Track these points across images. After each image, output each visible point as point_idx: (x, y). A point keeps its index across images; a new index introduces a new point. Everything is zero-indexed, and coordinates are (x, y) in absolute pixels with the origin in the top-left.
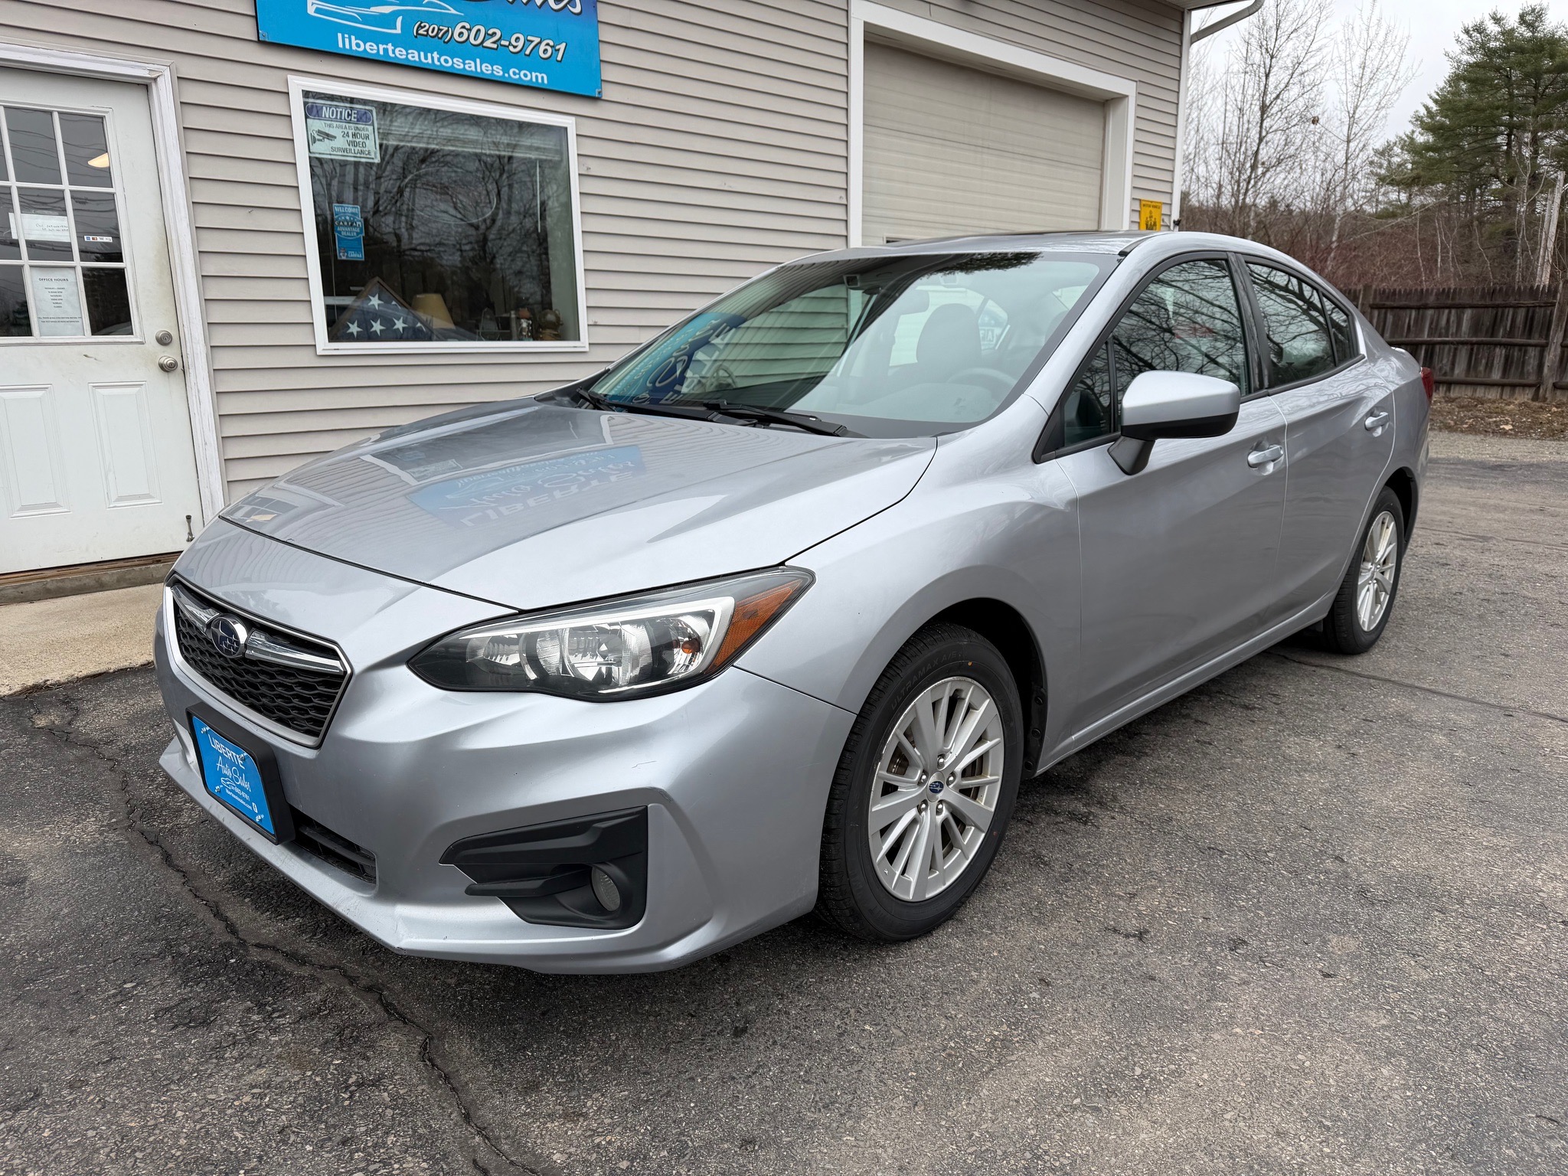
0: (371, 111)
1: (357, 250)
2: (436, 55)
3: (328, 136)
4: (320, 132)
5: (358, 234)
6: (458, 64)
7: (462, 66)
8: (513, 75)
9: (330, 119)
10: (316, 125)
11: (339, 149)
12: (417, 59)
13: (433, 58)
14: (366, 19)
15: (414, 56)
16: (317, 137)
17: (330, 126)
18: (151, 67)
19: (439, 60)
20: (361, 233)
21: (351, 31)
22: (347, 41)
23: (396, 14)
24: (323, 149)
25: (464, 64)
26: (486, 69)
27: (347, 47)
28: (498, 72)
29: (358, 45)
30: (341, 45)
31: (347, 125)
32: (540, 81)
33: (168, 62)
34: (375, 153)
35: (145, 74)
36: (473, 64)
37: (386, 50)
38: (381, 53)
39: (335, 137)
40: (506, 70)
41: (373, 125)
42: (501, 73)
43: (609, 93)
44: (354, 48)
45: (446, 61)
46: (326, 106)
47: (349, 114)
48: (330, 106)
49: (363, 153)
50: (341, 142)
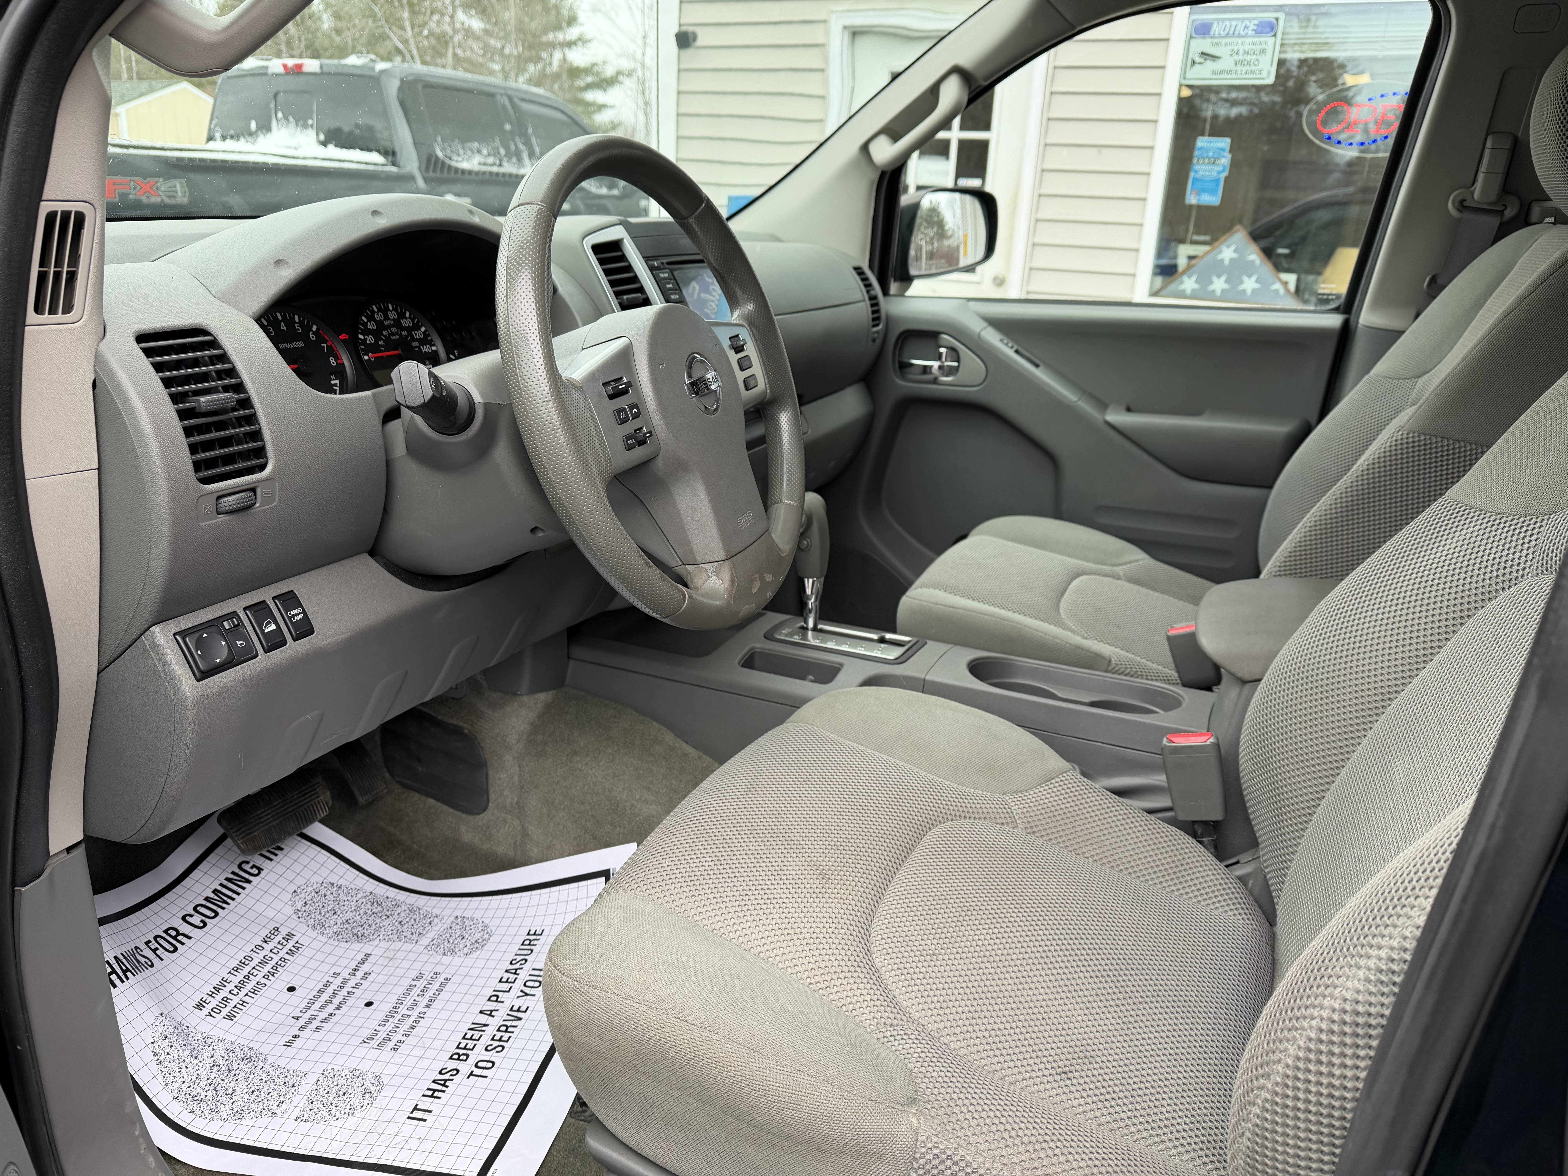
0: (1277, 18)
1: (1213, 192)
3: (1215, 58)
4: (1202, 54)
5: (1219, 173)
9: (1219, 36)
10: (1200, 45)
11: (1221, 72)
16: (1198, 60)
17: (1217, 44)
20: (1223, 170)
24: (1202, 74)
31: (1240, 40)
34: (1269, 72)
39: (1219, 58)
41: (1275, 35)
46: (1218, 20)
47: (1246, 27)
48: (1223, 20)
49: (1252, 72)
50: (1227, 63)
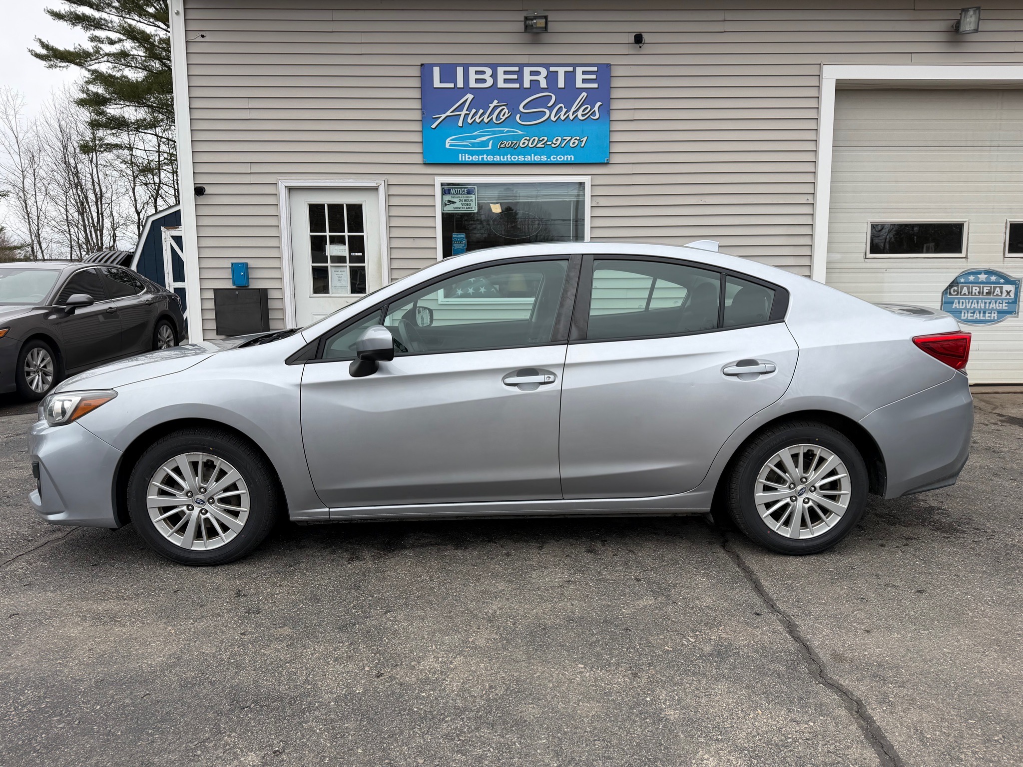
0: (475, 188)
2: (509, 156)
3: (454, 203)
4: (449, 201)
5: (463, 247)
6: (521, 159)
7: (523, 159)
8: (553, 159)
9: (454, 194)
10: (447, 198)
11: (457, 208)
12: (499, 160)
13: (507, 158)
14: (473, 145)
15: (497, 159)
16: (447, 203)
17: (454, 197)
18: (377, 181)
19: (511, 158)
20: (465, 246)
21: (465, 152)
22: (463, 157)
23: (489, 140)
24: (450, 209)
25: (524, 158)
26: (537, 159)
27: (464, 159)
28: (544, 159)
29: (469, 158)
30: (460, 159)
31: (462, 196)
32: (569, 159)
33: (384, 178)
34: (475, 209)
35: (375, 185)
36: (529, 157)
37: (482, 158)
38: (480, 160)
39: (456, 203)
40: (548, 157)
41: (475, 194)
42: (546, 159)
43: (615, 159)
44: (467, 159)
45: (515, 158)
46: (453, 188)
47: (463, 191)
48: (455, 188)
49: (469, 208)
50: (458, 204)
